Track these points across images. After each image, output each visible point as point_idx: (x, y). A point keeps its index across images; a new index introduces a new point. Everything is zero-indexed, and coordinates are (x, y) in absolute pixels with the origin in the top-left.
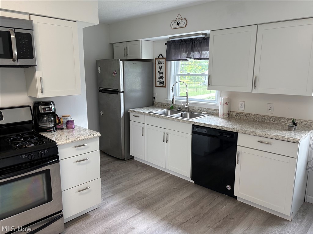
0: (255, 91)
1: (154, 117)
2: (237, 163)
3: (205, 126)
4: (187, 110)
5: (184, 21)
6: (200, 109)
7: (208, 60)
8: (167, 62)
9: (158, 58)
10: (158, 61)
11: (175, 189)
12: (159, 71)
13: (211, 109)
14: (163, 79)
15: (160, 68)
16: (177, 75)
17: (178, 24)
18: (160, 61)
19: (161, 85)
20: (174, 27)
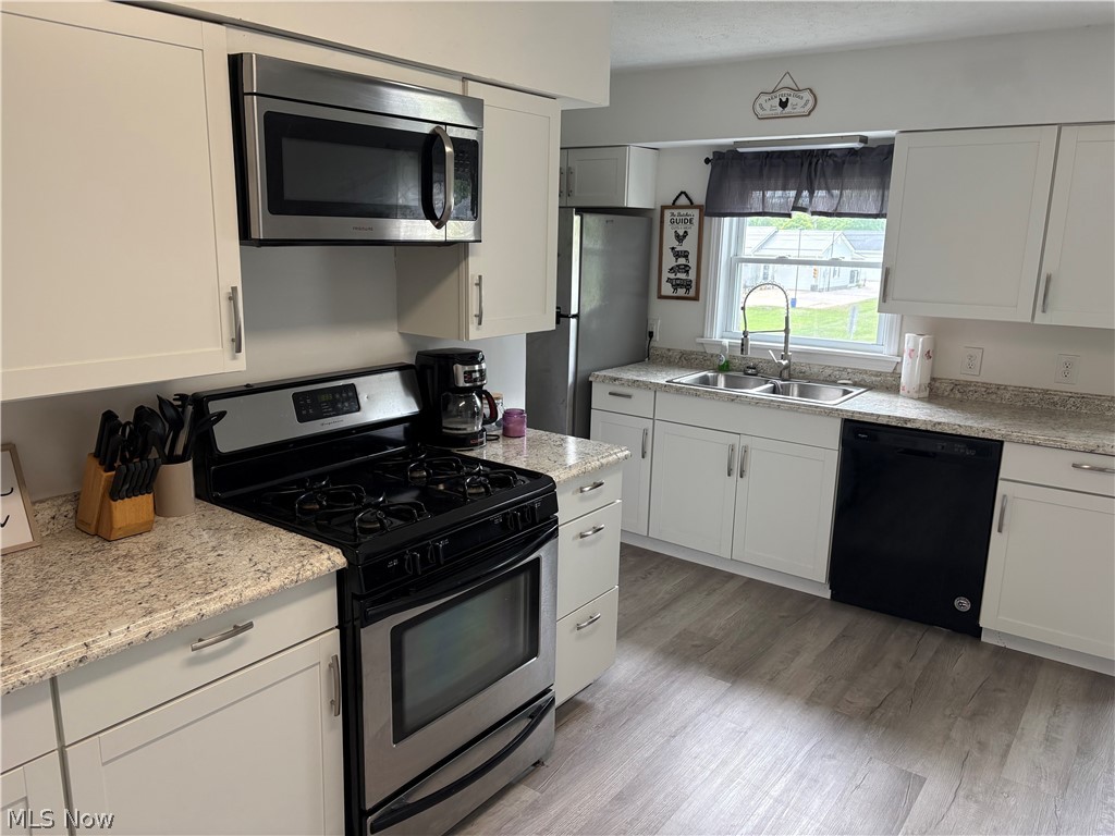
0: (1041, 319)
1: (696, 399)
2: (1000, 531)
3: (893, 424)
4: (785, 374)
5: (807, 95)
6: (828, 371)
7: (884, 221)
8: (706, 218)
9: (674, 205)
10: (673, 214)
11: (783, 617)
12: (673, 249)
13: (866, 372)
14: (687, 272)
15: (680, 238)
16: (737, 261)
17: (783, 104)
18: (679, 215)
19: (681, 292)
20: (768, 113)
